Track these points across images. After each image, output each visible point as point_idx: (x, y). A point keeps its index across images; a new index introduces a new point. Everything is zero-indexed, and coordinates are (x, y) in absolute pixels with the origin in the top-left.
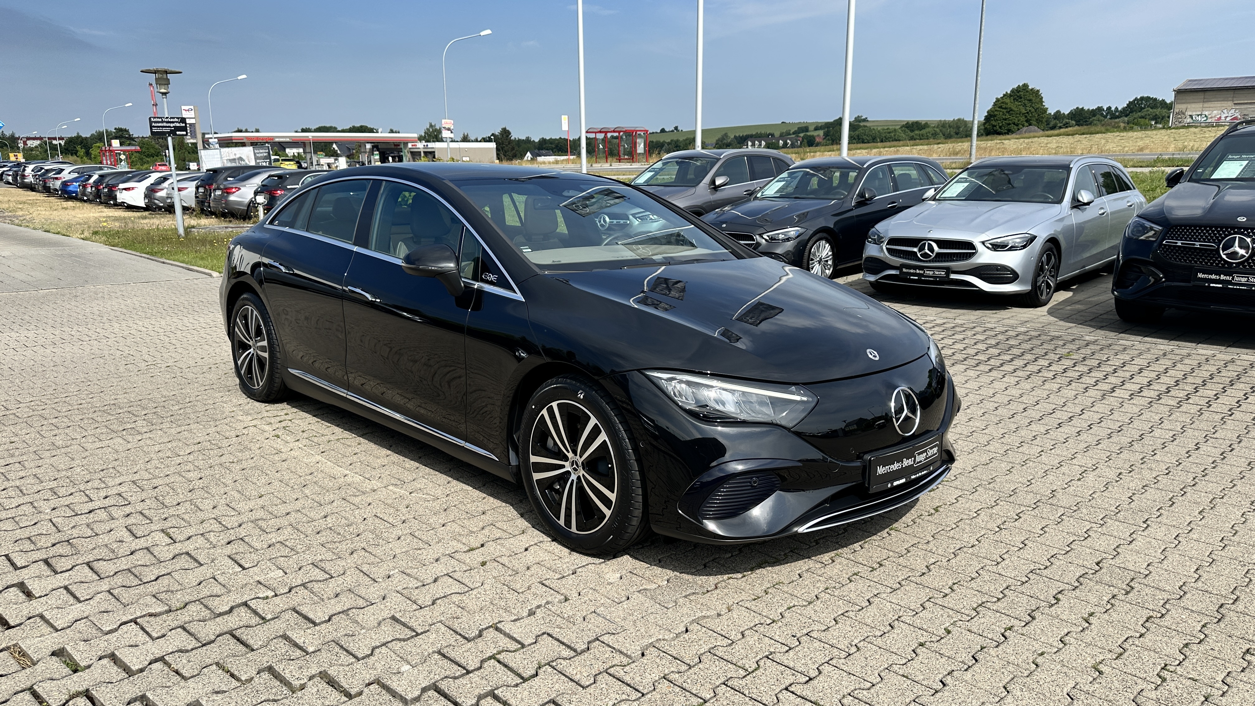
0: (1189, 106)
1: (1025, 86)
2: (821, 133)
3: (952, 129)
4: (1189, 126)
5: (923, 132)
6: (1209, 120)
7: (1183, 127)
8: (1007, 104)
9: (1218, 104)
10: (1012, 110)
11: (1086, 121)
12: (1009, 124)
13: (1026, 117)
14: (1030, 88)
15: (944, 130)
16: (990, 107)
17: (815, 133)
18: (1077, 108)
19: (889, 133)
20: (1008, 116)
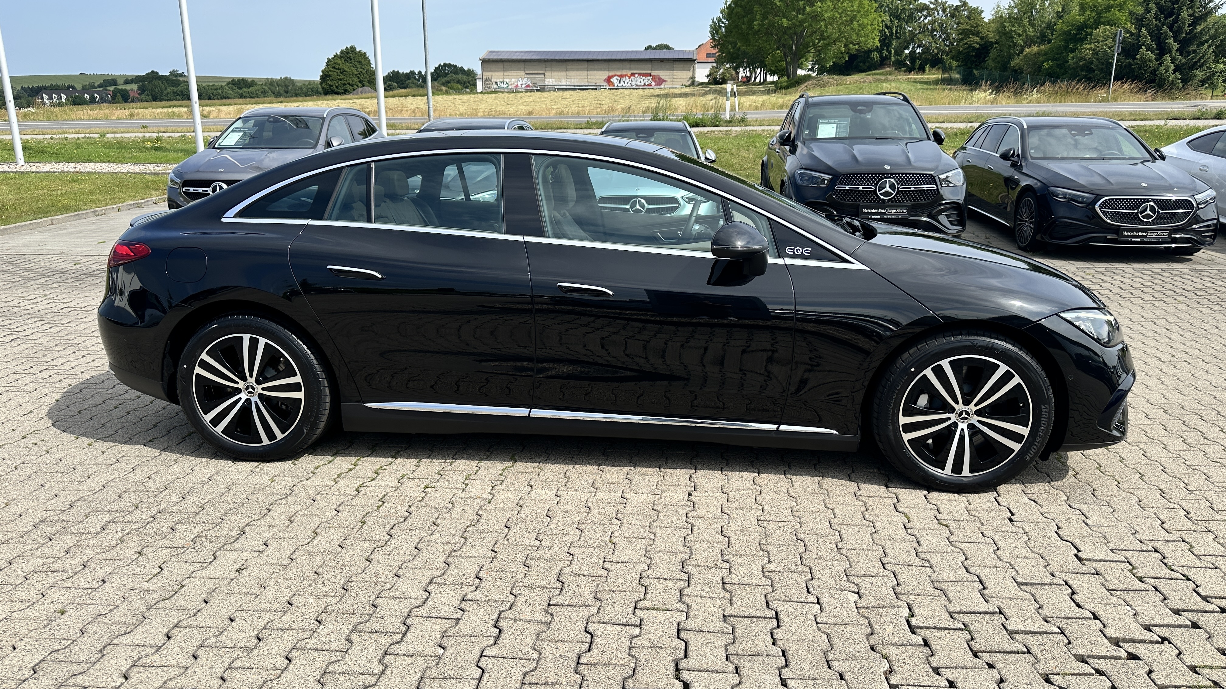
0: (494, 74)
1: (353, 48)
2: (135, 87)
3: (280, 88)
4: (496, 92)
5: (251, 89)
6: (510, 87)
7: (492, 92)
8: (339, 64)
9: (514, 73)
10: (345, 71)
11: (403, 84)
12: (345, 85)
13: (359, 78)
14: (358, 50)
15: (273, 88)
16: (323, 67)
17: (128, 87)
18: (394, 71)
19: (216, 89)
20: (342, 77)
